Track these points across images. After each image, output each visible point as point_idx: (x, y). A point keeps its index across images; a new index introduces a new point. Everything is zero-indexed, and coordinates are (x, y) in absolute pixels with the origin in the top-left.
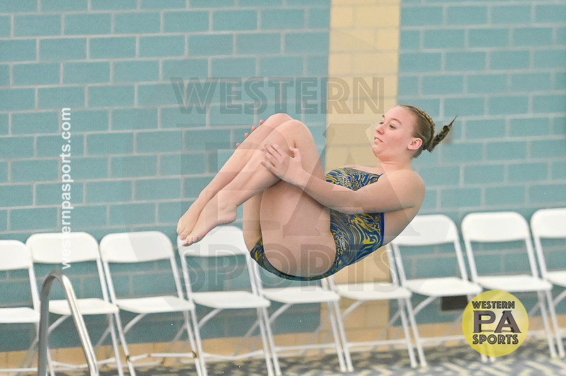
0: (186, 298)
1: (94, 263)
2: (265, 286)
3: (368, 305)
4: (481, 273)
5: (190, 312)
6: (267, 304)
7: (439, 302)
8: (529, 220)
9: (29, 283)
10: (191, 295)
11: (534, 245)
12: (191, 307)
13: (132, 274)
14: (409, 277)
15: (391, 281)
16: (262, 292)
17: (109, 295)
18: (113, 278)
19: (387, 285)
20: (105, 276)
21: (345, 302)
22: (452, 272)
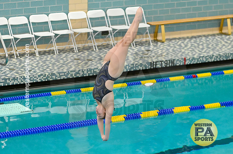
0: (32, 34)
1: (7, 25)
3: (81, 34)
4: (112, 25)
5: (33, 37)
6: (54, 35)
7: (101, 32)
8: (125, 10)
10: (33, 33)
11: (126, 17)
12: (34, 36)
13: (17, 28)
14: (92, 27)
15: (88, 28)
16: (53, 31)
17: (11, 34)
18: (12, 29)
20: (10, 29)
21: (75, 34)
22: (104, 25)
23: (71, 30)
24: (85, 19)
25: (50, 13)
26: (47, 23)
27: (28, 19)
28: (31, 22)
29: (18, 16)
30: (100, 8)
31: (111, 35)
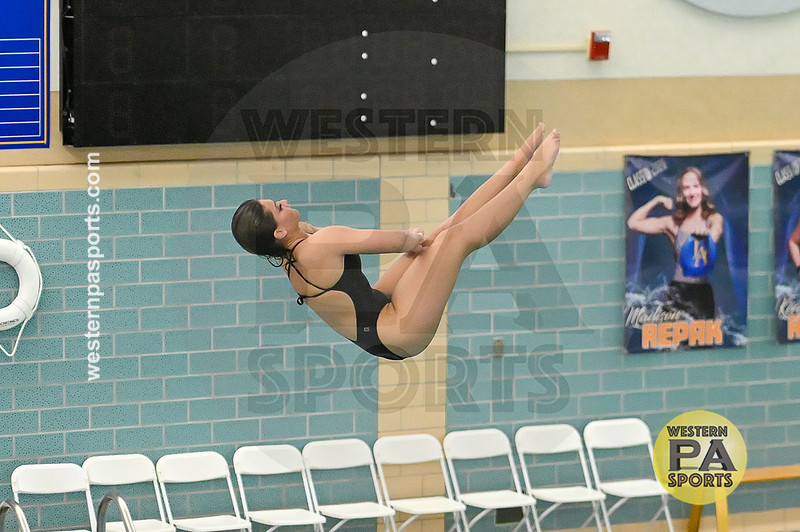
0: (243, 517)
1: (151, 483)
2: (321, 503)
3: (423, 519)
4: (534, 485)
5: (247, 530)
6: (324, 520)
7: (495, 513)
8: (581, 433)
9: (86, 505)
10: (247, 514)
11: (587, 457)
12: (248, 525)
13: (188, 494)
14: (463, 491)
15: (446, 496)
16: (318, 508)
17: (166, 516)
18: (169, 498)
19: (443, 499)
20: (162, 497)
21: (401, 516)
22: (507, 485)
23: (385, 504)
24: (438, 462)
25: (309, 441)
26: (296, 476)
27: (230, 462)
28: (238, 472)
29: (192, 451)
30: (491, 423)
31: (532, 522)
